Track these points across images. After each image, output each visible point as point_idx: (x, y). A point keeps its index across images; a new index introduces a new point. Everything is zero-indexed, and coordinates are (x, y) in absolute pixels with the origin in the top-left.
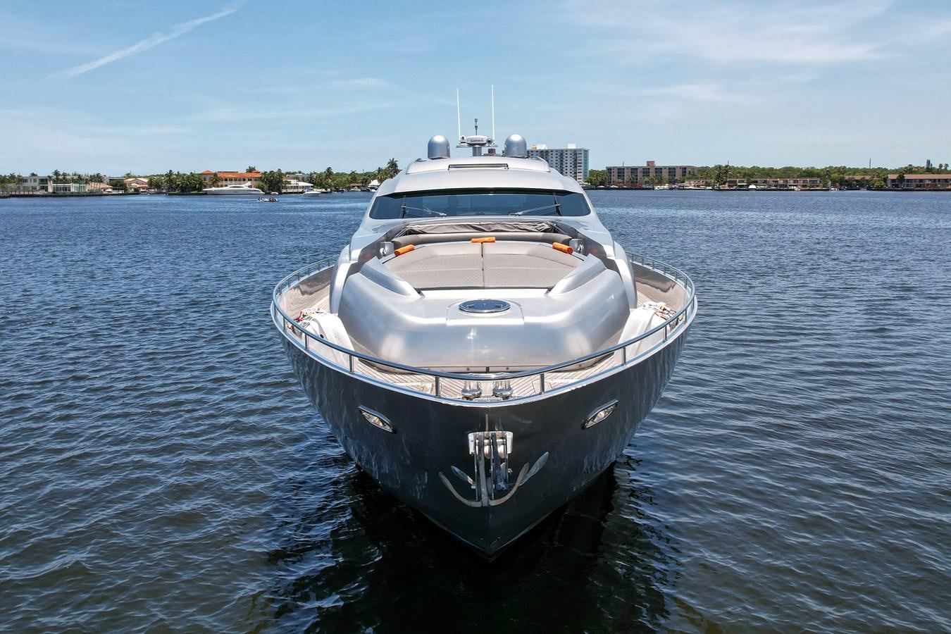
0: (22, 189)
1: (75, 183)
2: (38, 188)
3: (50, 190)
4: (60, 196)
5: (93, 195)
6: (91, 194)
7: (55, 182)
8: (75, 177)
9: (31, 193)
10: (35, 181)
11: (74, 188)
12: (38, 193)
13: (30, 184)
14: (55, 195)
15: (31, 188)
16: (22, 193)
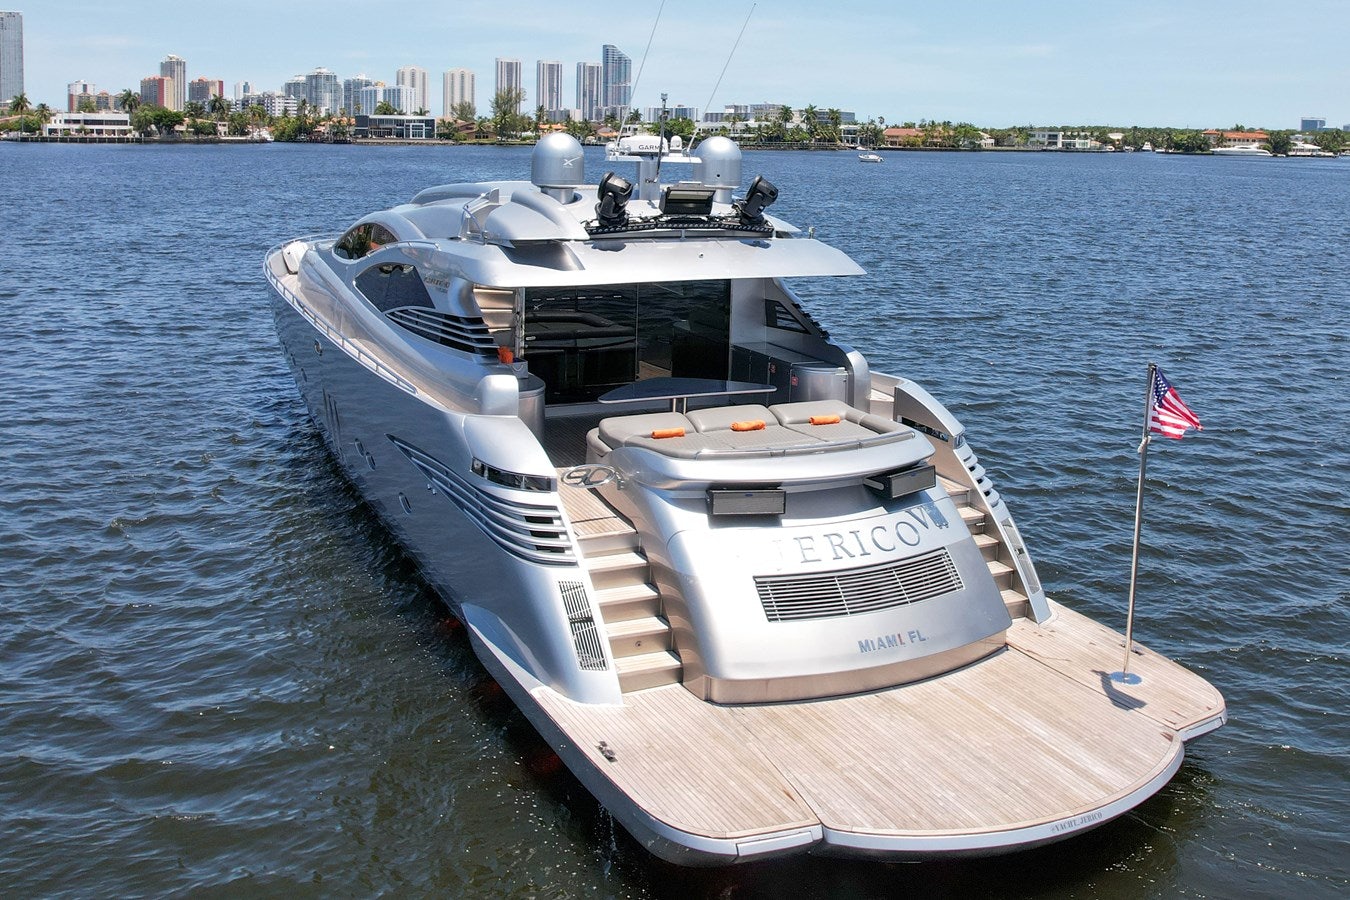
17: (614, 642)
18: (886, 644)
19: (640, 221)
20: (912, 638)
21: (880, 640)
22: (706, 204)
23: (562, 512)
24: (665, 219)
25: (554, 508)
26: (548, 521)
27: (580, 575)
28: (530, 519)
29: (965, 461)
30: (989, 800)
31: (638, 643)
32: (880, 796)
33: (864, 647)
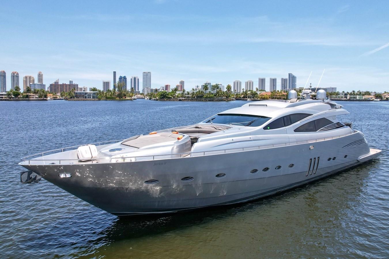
0: (338, 97)
1: (358, 95)
2: (343, 97)
3: (348, 98)
4: (351, 100)
5: (366, 101)
6: (365, 100)
7: (350, 95)
8: (358, 93)
9: (340, 99)
10: (343, 94)
11: (358, 97)
12: (343, 99)
13: (340, 96)
14: (349, 100)
15: (341, 97)
16: (337, 99)
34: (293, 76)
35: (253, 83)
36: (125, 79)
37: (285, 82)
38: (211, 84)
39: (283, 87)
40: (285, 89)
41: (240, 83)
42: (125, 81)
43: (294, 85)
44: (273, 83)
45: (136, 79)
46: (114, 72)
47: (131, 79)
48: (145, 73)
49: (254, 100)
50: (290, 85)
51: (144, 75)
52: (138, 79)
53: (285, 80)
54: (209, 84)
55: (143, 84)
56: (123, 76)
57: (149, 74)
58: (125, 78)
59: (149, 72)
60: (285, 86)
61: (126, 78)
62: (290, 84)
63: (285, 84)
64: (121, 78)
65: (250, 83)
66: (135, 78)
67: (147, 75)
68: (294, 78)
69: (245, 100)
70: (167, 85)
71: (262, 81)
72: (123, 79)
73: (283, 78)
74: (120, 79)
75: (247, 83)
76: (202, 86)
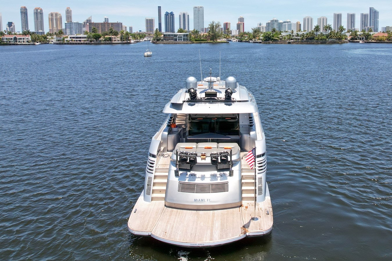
17: (153, 190)
18: (201, 201)
19: (200, 98)
20: (208, 200)
21: (199, 199)
22: (215, 95)
23: (155, 163)
24: (206, 98)
25: (154, 161)
26: (153, 164)
27: (152, 176)
28: (151, 163)
29: (258, 161)
30: (185, 236)
31: (160, 191)
32: (168, 230)
33: (195, 200)
34: (375, 11)
35: (327, 19)
36: (172, 16)
37: (365, 18)
38: (279, 22)
39: (363, 24)
40: (365, 26)
41: (311, 19)
42: (173, 18)
43: (376, 22)
44: (351, 19)
45: (186, 15)
46: (158, 7)
47: (180, 16)
48: (196, 7)
49: (368, 42)
50: (371, 22)
51: (195, 11)
52: (188, 15)
53: (365, 15)
54: (276, 21)
55: (194, 21)
56: (169, 12)
57: (200, 9)
58: (172, 14)
59: (201, 7)
60: (365, 23)
61: (174, 15)
62: (372, 20)
63: (365, 20)
64: (167, 14)
65: (323, 19)
66: (184, 15)
67: (199, 11)
68: (376, 13)
69: (355, 42)
70: (227, 23)
71: (338, 17)
72: (170, 17)
73: (363, 14)
74: (166, 16)
75: (319, 19)
76: (267, 23)
